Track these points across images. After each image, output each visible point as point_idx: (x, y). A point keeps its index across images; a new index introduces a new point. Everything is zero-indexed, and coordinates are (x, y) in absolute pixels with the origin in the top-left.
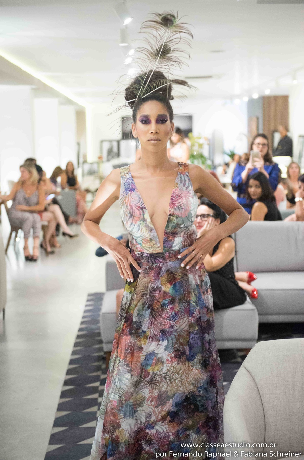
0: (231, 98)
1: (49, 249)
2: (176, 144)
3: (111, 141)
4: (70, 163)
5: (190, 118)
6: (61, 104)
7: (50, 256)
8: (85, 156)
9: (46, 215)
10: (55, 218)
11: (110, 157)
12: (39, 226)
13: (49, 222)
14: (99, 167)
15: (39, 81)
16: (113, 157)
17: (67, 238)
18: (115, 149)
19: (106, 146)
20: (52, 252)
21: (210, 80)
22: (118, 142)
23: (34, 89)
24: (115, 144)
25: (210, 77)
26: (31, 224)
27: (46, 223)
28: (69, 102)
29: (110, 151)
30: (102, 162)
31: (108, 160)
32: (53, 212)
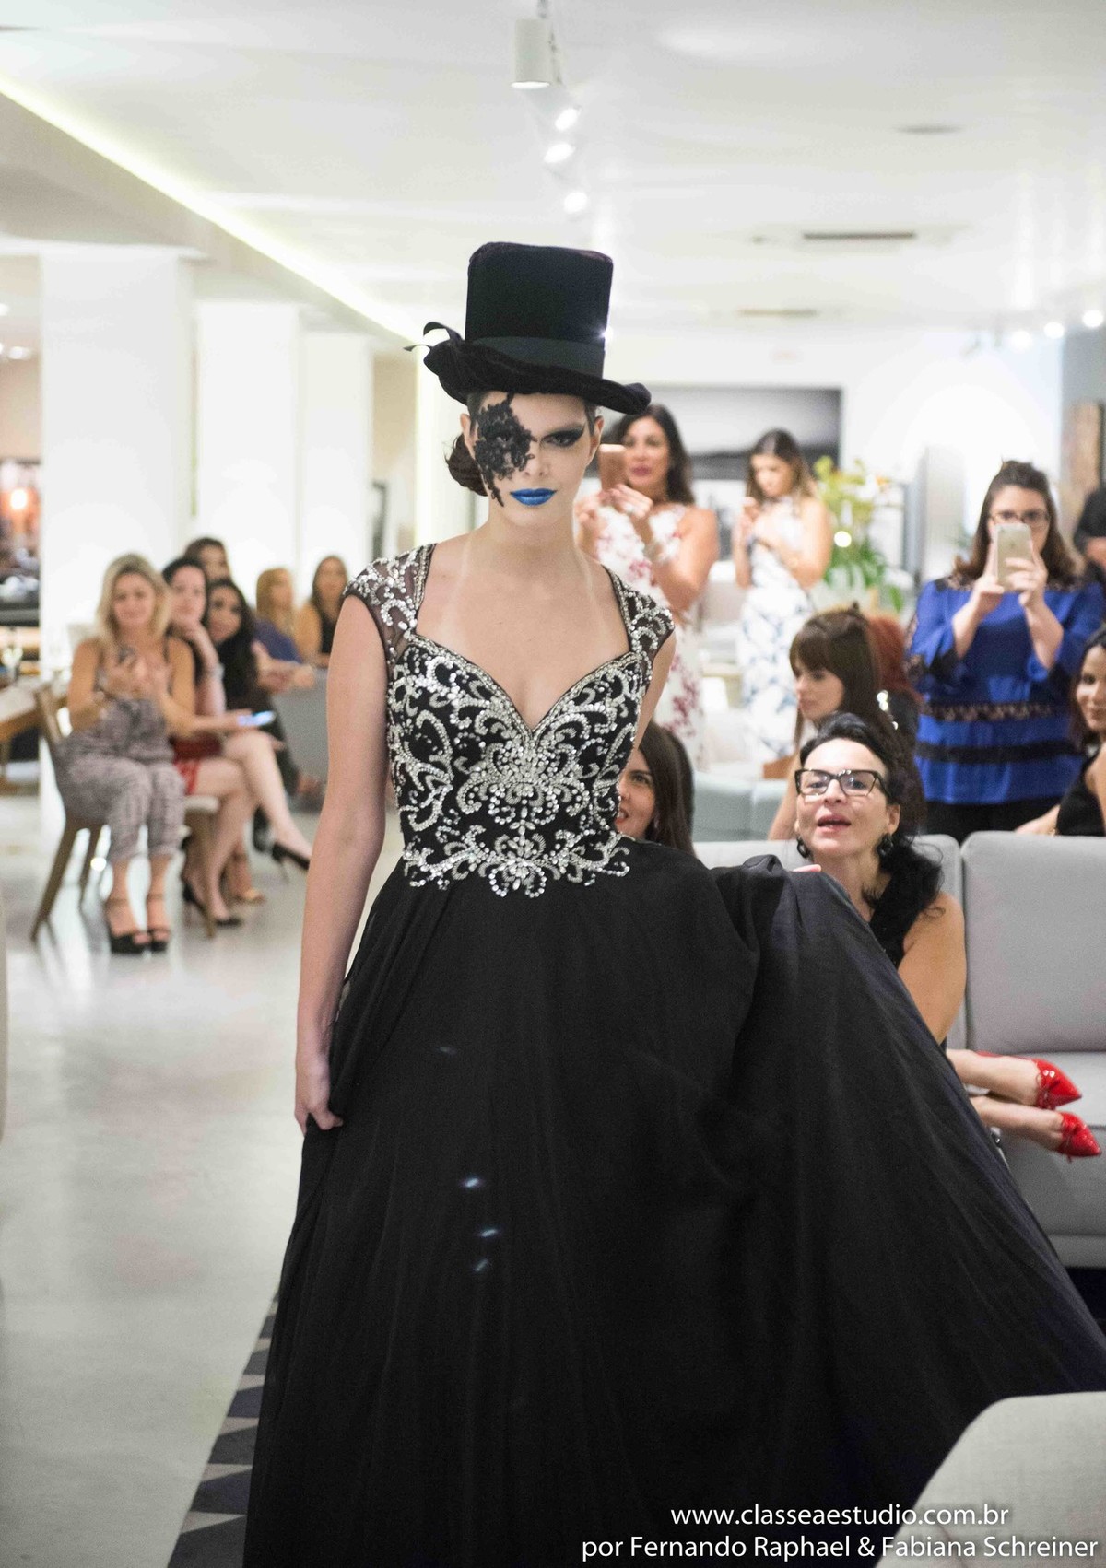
0: (1000, 324)
1: (219, 910)
2: (774, 500)
4: (331, 566)
5: (833, 397)
6: (310, 325)
7: (222, 938)
8: (405, 536)
9: (214, 774)
10: (250, 787)
12: (175, 814)
13: (223, 800)
15: (217, 233)
17: (289, 867)
20: (233, 923)
21: (905, 247)
23: (195, 263)
25: (907, 236)
26: (145, 808)
27: (210, 804)
28: (343, 319)
32: (241, 762)
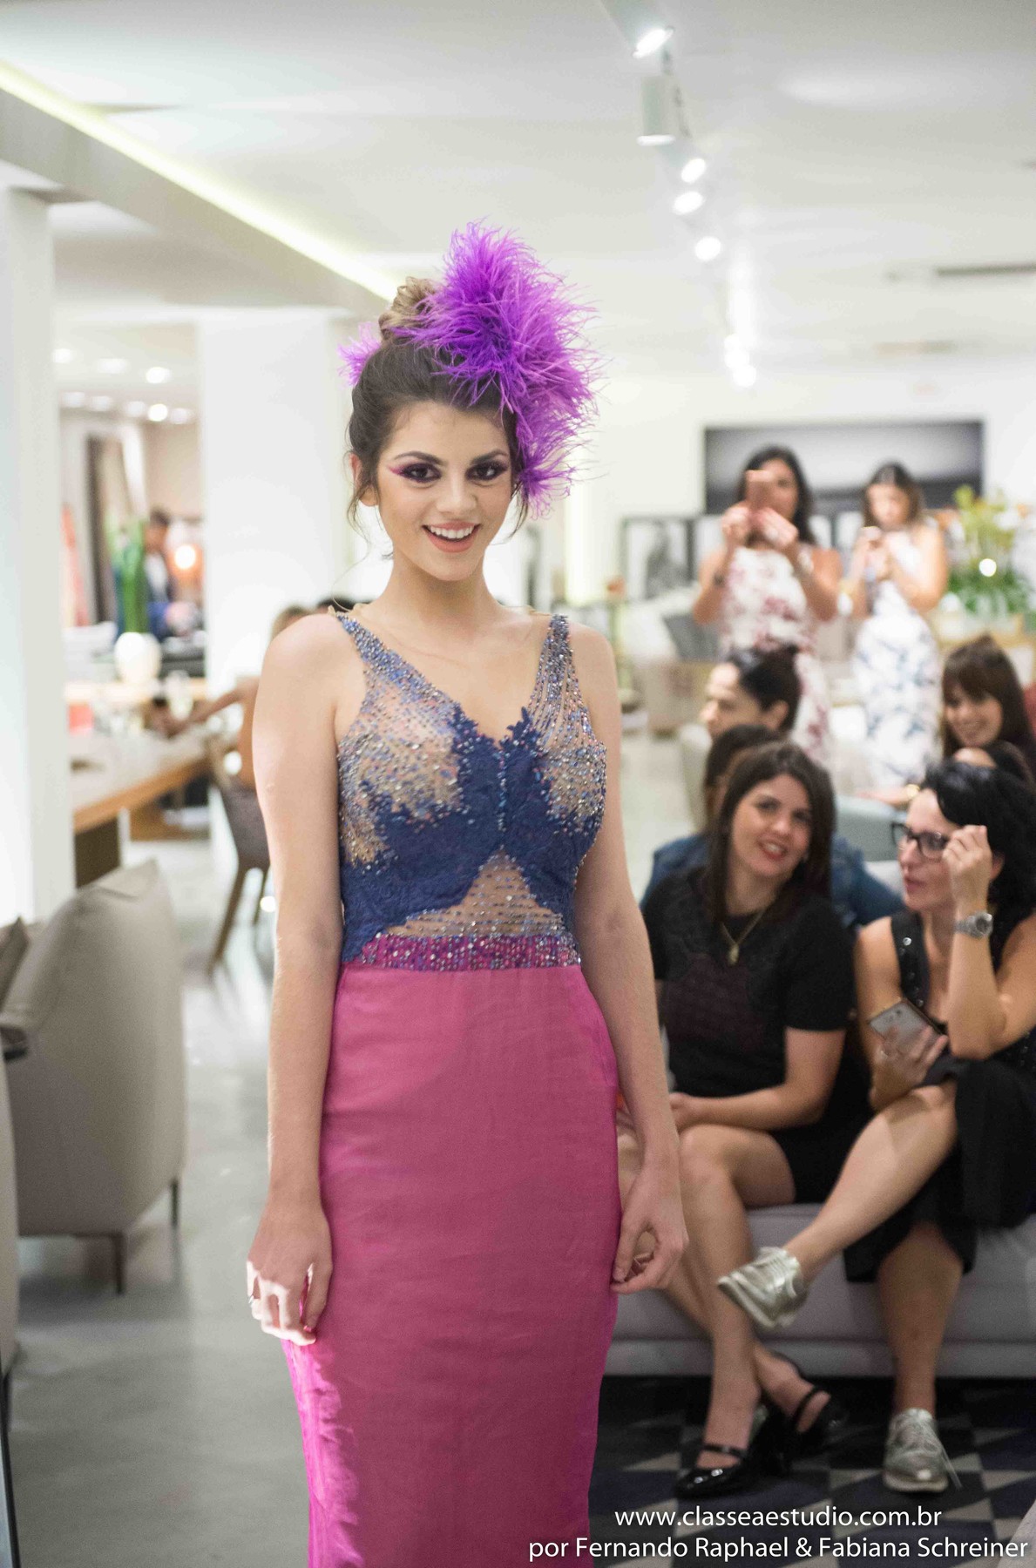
3: (659, 523)
5: (974, 429)
8: (559, 582)
11: (656, 582)
14: (612, 623)
16: (669, 586)
18: (677, 554)
19: (642, 542)
22: (690, 526)
24: (677, 534)
29: (657, 563)
30: (627, 602)
31: (650, 595)
